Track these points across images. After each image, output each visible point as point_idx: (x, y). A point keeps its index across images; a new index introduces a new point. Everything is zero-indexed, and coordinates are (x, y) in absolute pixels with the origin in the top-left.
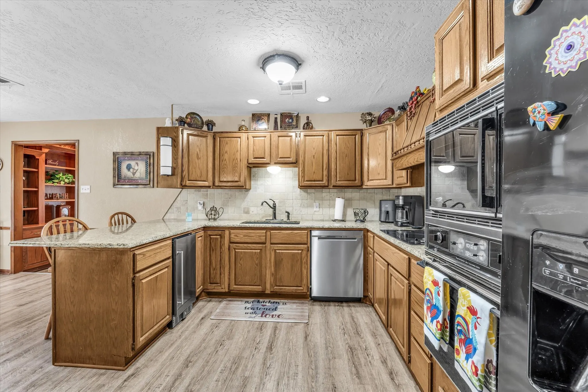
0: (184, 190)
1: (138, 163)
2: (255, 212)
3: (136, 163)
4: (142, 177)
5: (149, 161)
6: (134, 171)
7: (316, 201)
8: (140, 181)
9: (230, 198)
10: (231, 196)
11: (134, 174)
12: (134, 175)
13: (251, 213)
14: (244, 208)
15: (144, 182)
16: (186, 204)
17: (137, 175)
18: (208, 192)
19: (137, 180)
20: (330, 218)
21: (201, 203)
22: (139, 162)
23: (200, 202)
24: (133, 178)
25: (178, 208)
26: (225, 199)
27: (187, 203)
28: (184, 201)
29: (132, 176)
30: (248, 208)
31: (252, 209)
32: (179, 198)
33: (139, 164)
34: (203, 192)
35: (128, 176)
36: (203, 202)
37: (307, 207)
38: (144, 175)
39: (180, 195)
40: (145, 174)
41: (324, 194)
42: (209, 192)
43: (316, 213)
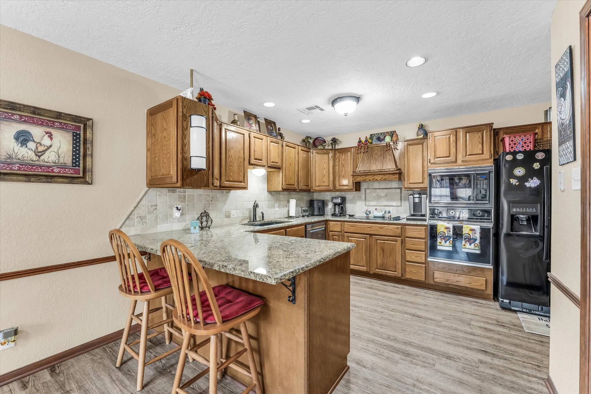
0: (151, 190)
1: (53, 133)
2: (235, 216)
3: (47, 133)
4: (62, 160)
5: (82, 135)
6: (41, 149)
7: (277, 202)
8: (56, 170)
9: (212, 201)
10: (213, 198)
11: (39, 154)
12: (39, 157)
13: (232, 216)
14: (226, 212)
15: (69, 173)
16: (155, 211)
17: (50, 157)
18: (185, 192)
19: (49, 167)
20: (284, 216)
21: (179, 208)
22: (55, 133)
23: (178, 206)
24: (37, 163)
25: (142, 218)
26: (206, 202)
27: (156, 209)
28: (152, 206)
29: (35, 158)
30: (229, 212)
31: (233, 212)
32: (143, 202)
33: (53, 137)
34: (179, 194)
35: (20, 156)
36: (181, 206)
37: (272, 207)
38: (68, 159)
39: (144, 198)
40: (71, 158)
41: (281, 196)
42: (187, 194)
43: (277, 213)
